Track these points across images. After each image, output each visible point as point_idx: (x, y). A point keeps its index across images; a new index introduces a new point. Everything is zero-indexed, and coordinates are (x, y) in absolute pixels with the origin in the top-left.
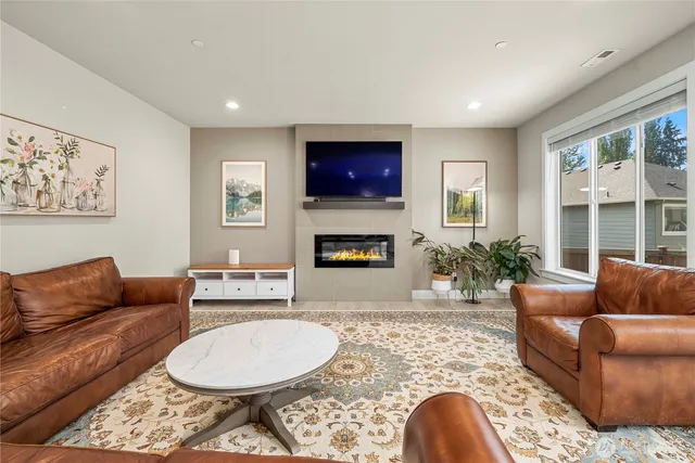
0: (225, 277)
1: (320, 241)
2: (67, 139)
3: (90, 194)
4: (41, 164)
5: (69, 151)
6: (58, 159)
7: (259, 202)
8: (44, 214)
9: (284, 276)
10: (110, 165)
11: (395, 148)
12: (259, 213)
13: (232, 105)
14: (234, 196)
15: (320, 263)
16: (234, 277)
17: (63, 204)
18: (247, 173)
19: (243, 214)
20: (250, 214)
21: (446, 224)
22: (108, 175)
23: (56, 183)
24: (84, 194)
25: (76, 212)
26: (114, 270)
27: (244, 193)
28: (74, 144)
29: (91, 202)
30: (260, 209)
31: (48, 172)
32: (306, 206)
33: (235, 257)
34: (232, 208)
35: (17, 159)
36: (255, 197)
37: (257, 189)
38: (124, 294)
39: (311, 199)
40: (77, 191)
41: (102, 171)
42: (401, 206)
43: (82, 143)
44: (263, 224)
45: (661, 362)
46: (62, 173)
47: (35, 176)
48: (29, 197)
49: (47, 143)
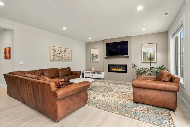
0: (90, 73)
1: (109, 66)
3: (68, 57)
4: (62, 53)
5: (65, 51)
6: (63, 52)
7: (97, 57)
8: (62, 60)
9: (101, 73)
10: (71, 52)
11: (126, 42)
12: (97, 60)
13: (90, 38)
14: (93, 56)
15: (109, 71)
16: (92, 73)
17: (64, 59)
18: (95, 51)
19: (95, 60)
20: (96, 60)
21: (143, 62)
22: (70, 54)
23: (63, 56)
25: (66, 60)
26: (70, 69)
27: (95, 56)
28: (66, 50)
29: (68, 59)
30: (97, 59)
31: (62, 54)
32: (106, 58)
33: (93, 69)
34: (92, 59)
35: (59, 53)
36: (97, 56)
37: (97, 55)
38: (71, 73)
39: (107, 56)
40: (66, 57)
41: (69, 54)
42: (128, 57)
44: (98, 62)
45: (147, 90)
46: (64, 54)
48: (60, 58)
49: (62, 50)
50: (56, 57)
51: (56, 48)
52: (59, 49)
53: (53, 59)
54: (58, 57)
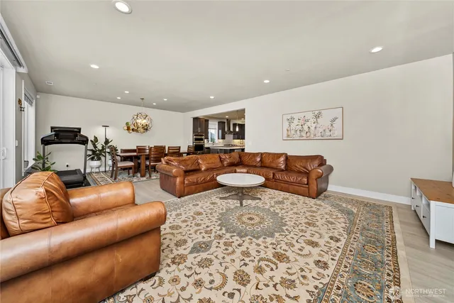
2: (316, 112)
3: (327, 131)
4: (309, 124)
5: (318, 116)
6: (312, 120)
8: (308, 139)
10: (340, 116)
17: (315, 135)
22: (339, 122)
23: (312, 128)
24: (324, 131)
25: (320, 138)
28: (320, 113)
29: (328, 133)
35: (300, 124)
40: (321, 130)
41: (334, 120)
43: (323, 112)
46: (315, 125)
47: (306, 128)
48: (304, 134)
49: (310, 116)
50: (293, 132)
51: (293, 115)
52: (302, 115)
53: (288, 136)
54: (298, 132)
